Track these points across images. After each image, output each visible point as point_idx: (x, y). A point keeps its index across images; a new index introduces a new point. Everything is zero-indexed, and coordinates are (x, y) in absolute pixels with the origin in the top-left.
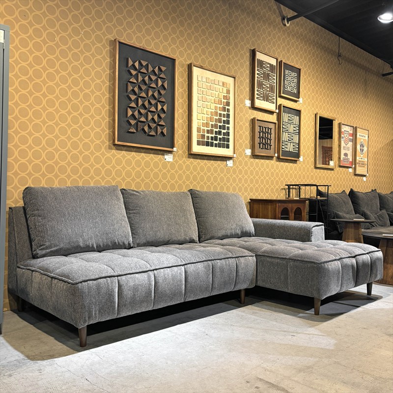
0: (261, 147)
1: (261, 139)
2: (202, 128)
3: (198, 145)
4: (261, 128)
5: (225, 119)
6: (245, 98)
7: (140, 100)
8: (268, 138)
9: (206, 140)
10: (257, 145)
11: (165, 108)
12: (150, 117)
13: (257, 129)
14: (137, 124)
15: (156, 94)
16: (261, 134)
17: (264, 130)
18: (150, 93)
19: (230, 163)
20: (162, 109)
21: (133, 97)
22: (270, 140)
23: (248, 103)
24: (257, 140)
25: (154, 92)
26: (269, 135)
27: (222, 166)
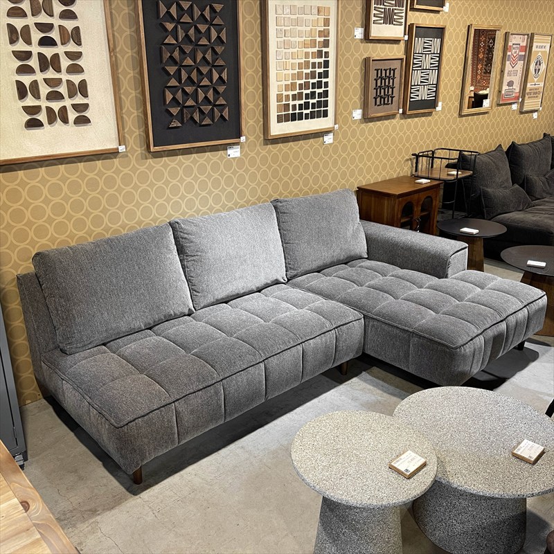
0: (378, 103)
1: (379, 90)
2: (285, 93)
3: (279, 121)
4: (379, 71)
5: (321, 70)
6: (354, 25)
7: (183, 72)
8: (388, 87)
9: (291, 112)
10: (371, 101)
11: (224, 75)
12: (201, 96)
13: (373, 75)
14: (181, 112)
15: (209, 57)
16: (379, 81)
17: (384, 75)
18: (200, 56)
19: (328, 139)
20: (220, 78)
21: (172, 70)
22: (393, 88)
23: (359, 33)
24: (372, 93)
25: (204, 53)
26: (391, 81)
27: (316, 146)
